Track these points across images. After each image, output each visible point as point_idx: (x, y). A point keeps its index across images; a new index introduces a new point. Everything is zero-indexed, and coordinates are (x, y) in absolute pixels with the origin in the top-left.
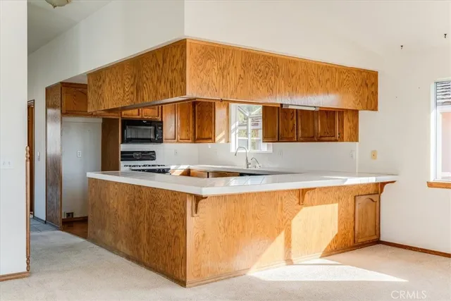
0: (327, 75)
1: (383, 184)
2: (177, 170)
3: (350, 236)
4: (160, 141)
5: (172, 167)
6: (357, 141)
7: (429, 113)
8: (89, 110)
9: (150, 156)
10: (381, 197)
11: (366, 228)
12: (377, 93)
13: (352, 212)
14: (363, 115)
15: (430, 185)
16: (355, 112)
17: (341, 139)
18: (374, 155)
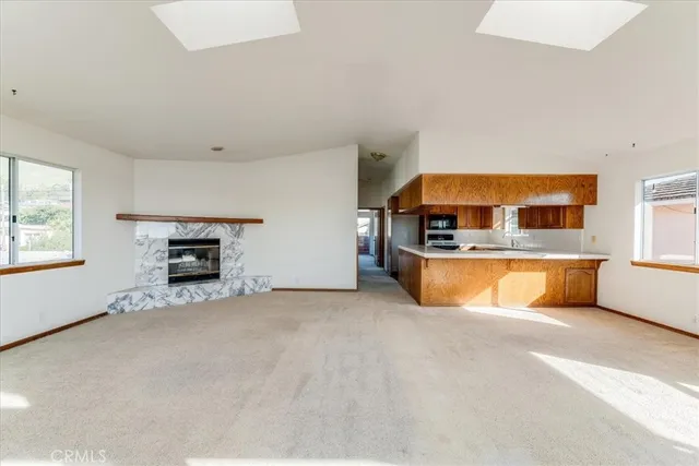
0: (537, 183)
1: (599, 261)
2: (465, 246)
3: (560, 296)
4: (455, 228)
5: (461, 245)
6: (582, 227)
7: (633, 205)
8: (400, 211)
9: (450, 237)
10: (599, 271)
11: (578, 294)
12: (596, 191)
13: (562, 280)
14: (587, 208)
15: (633, 264)
16: (582, 207)
17: (564, 227)
18: (594, 238)
